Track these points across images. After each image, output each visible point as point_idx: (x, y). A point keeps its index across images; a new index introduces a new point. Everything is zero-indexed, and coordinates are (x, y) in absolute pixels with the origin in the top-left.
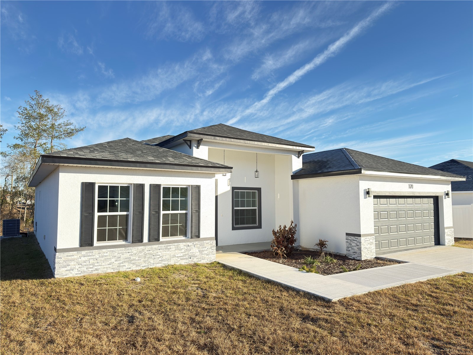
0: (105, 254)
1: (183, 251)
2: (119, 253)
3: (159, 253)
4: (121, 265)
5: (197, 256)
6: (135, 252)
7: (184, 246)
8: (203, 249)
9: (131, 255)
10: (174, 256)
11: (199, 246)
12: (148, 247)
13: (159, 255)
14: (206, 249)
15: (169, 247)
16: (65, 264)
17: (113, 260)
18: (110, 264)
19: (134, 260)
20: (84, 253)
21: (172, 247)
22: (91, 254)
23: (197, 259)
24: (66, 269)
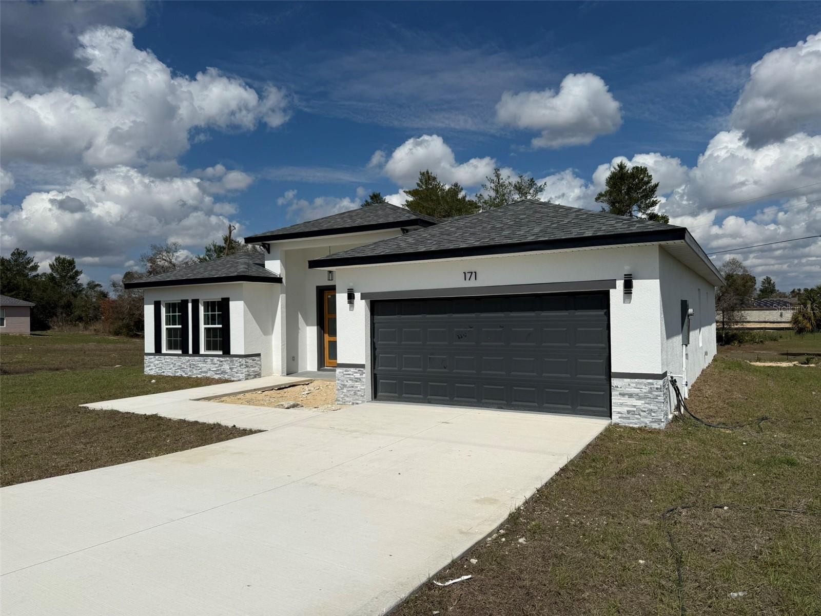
0: (167, 360)
1: (217, 366)
2: (175, 361)
3: (199, 365)
4: (176, 371)
5: (227, 373)
6: (184, 361)
7: (218, 360)
8: (233, 366)
9: (182, 363)
10: (210, 370)
11: (229, 362)
12: (192, 358)
13: (199, 367)
14: (236, 367)
15: (206, 360)
16: (149, 365)
17: (172, 366)
18: (170, 369)
19: (184, 368)
20: (157, 357)
21: (208, 360)
22: (160, 359)
23: (228, 375)
24: (149, 369)
